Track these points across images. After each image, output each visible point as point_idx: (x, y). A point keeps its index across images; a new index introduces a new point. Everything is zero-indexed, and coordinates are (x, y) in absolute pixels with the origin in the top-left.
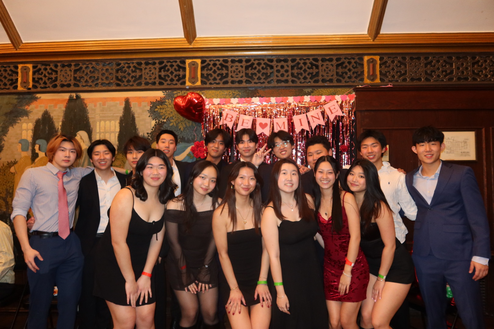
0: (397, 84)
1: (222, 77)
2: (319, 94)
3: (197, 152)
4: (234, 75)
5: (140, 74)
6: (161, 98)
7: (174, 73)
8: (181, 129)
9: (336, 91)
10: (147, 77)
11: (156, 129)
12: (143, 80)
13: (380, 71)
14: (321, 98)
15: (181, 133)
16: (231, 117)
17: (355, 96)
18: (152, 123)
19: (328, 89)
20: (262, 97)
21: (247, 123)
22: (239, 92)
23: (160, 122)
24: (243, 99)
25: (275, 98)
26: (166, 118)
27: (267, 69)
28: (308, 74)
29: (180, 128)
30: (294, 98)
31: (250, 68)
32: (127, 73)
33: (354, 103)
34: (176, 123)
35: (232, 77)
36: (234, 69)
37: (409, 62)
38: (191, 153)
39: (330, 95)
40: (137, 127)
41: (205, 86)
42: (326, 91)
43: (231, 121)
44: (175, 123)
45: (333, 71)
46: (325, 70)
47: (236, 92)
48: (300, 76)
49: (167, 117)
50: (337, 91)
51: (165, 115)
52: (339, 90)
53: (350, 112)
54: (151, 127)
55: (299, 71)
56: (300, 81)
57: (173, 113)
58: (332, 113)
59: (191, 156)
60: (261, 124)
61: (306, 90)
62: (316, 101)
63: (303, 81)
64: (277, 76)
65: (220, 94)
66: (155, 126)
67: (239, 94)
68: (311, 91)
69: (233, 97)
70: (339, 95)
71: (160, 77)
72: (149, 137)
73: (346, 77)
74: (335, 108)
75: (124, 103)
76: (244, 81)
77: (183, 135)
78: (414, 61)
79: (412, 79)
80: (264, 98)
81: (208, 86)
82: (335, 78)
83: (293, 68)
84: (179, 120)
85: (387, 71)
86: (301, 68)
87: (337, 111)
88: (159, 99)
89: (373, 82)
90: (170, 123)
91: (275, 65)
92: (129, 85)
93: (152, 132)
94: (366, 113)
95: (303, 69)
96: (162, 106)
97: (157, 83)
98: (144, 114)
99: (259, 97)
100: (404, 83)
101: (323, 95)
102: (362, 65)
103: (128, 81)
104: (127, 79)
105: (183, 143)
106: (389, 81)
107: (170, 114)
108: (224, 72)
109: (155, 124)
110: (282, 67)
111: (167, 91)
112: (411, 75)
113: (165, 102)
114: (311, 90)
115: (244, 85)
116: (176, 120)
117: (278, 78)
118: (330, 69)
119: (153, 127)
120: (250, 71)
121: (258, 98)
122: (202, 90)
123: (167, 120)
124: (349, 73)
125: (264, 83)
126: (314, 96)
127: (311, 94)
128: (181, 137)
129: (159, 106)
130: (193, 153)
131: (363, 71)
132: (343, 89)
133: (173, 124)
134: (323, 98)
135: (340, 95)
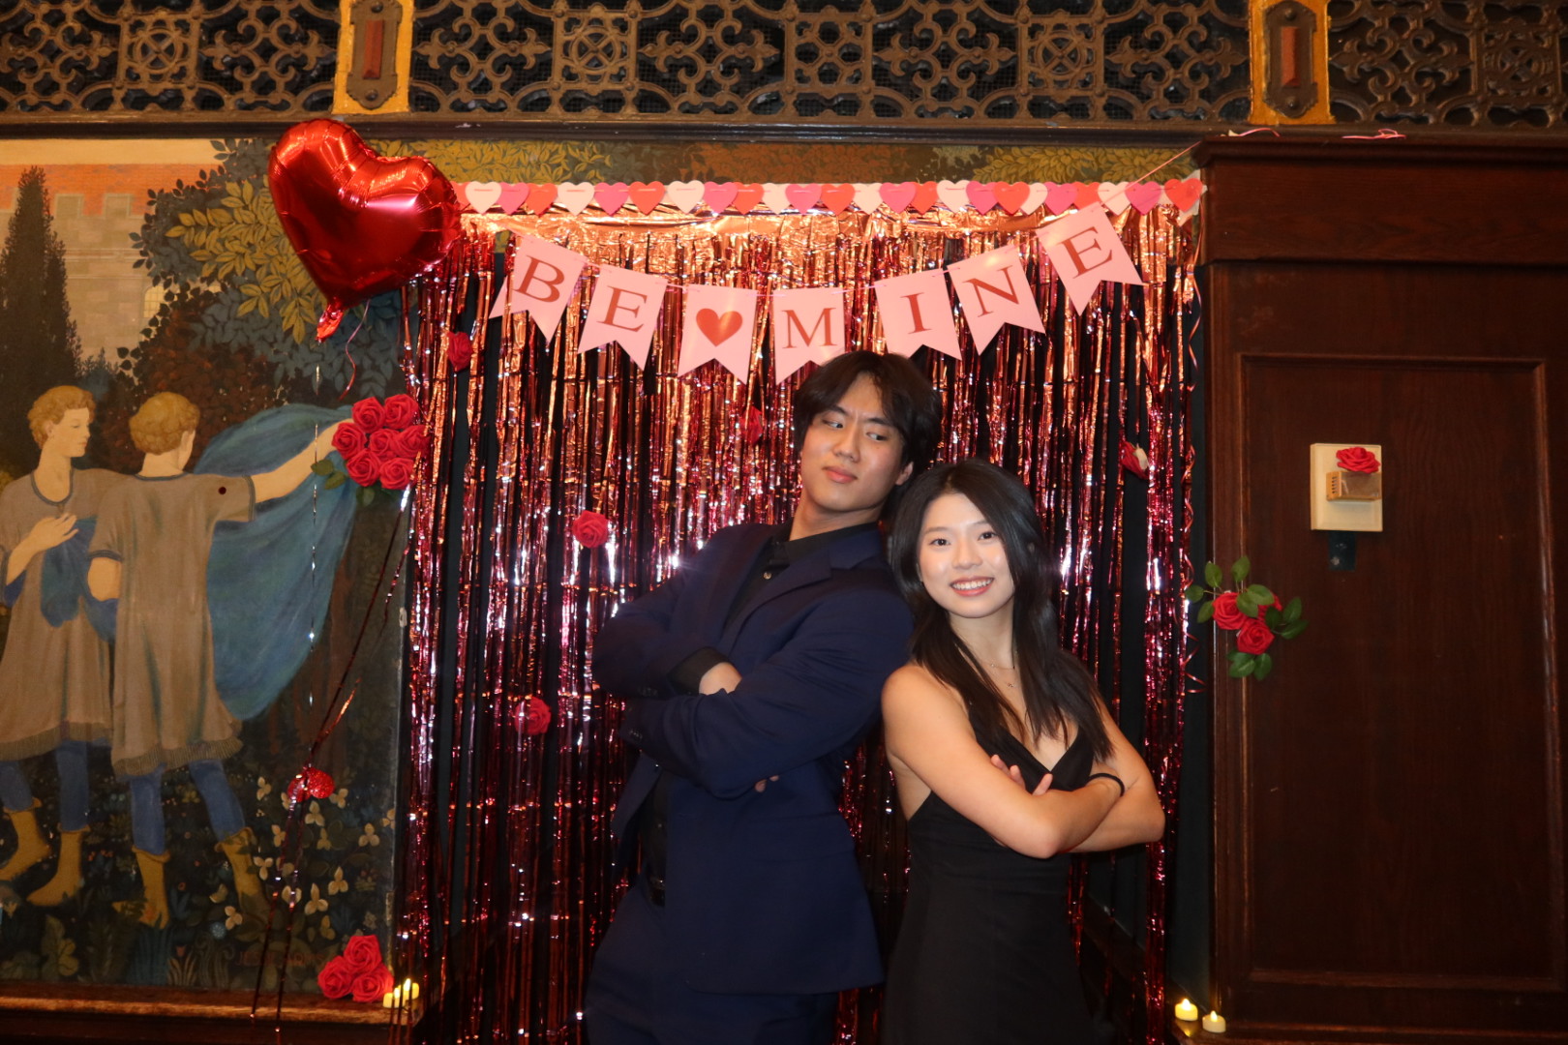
0: (1420, 132)
1: (521, 74)
2: (1017, 173)
3: (364, 451)
4: (578, 65)
5: (106, 51)
6: (203, 174)
7: (275, 50)
8: (295, 333)
9: (1103, 161)
10: (142, 68)
11: (167, 332)
12: (118, 84)
13: (1331, 67)
14: (1025, 195)
15: (291, 356)
16: (553, 276)
17: (1204, 189)
18: (147, 297)
19: (1061, 152)
20: (721, 180)
21: (636, 311)
22: (601, 153)
23: (190, 296)
24: (621, 188)
25: (785, 186)
26: (221, 276)
27: (750, 41)
28: (963, 74)
29: (291, 330)
30: (882, 192)
31: (663, 35)
32: (42, 45)
33: (1199, 227)
34: (268, 301)
35: (570, 76)
36: (581, 33)
37: (1481, 29)
38: (337, 459)
39: (1070, 180)
40: (71, 318)
41: (429, 116)
42: (1050, 158)
43: (554, 296)
44: (263, 304)
45: (1088, 62)
46: (1047, 54)
47: (586, 154)
48: (918, 81)
49: (228, 270)
50: (1108, 162)
51: (219, 260)
52: (1119, 158)
53: (1175, 267)
54: (141, 316)
55: (915, 57)
56: (919, 103)
57: (258, 249)
58: (1082, 269)
59: (331, 475)
60: (708, 321)
61: (950, 153)
62: (997, 207)
63: (934, 105)
64: (801, 78)
65: (506, 160)
66: (159, 314)
67: (601, 165)
68: (974, 157)
69: (569, 176)
70: (1117, 182)
71: (206, 68)
72: (130, 373)
73: (1158, 91)
74: (1096, 245)
75: (16, 193)
76: (630, 96)
77: (300, 366)
78: (1507, 22)
79: (1498, 116)
80: (728, 184)
81: (445, 114)
82: (1102, 95)
83: (882, 39)
84: (287, 288)
85: (1365, 67)
86: (925, 43)
87: (1110, 258)
88: (191, 180)
89: (1296, 122)
90: (241, 302)
91: (793, 20)
92: (49, 104)
93: (142, 344)
94: (1259, 277)
95: (936, 46)
96: (205, 213)
97: (189, 95)
98: (112, 254)
99: (703, 182)
100: (1456, 133)
101: (1038, 181)
102: (1240, 36)
103: (48, 87)
104: (39, 76)
105: (297, 406)
106: (1379, 117)
107: (243, 255)
108: (531, 49)
109: (163, 306)
110: (829, 34)
111: (237, 141)
112: (1494, 91)
113: (224, 194)
114: (975, 150)
115: (629, 114)
116: (272, 288)
117: (806, 88)
118: (1075, 51)
119: (153, 322)
120: (662, 52)
121: (696, 185)
122: (414, 140)
123: (223, 287)
124: (1170, 73)
125: (729, 109)
126: (991, 185)
127: (975, 171)
128: (292, 375)
129: (192, 214)
130: (348, 459)
131: (1246, 64)
132: (1141, 152)
133: (257, 307)
134: (1037, 194)
135: (1123, 185)
